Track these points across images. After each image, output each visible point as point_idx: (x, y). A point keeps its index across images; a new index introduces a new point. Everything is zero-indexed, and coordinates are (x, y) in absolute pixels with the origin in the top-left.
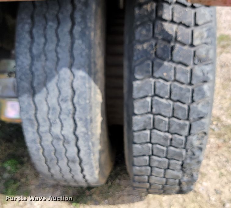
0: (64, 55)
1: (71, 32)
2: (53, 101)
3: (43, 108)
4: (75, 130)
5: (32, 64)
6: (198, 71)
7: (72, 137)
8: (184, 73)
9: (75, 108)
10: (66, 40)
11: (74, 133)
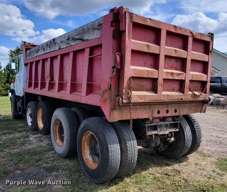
2: (187, 129)
4: (190, 134)
5: (184, 125)
9: (189, 130)
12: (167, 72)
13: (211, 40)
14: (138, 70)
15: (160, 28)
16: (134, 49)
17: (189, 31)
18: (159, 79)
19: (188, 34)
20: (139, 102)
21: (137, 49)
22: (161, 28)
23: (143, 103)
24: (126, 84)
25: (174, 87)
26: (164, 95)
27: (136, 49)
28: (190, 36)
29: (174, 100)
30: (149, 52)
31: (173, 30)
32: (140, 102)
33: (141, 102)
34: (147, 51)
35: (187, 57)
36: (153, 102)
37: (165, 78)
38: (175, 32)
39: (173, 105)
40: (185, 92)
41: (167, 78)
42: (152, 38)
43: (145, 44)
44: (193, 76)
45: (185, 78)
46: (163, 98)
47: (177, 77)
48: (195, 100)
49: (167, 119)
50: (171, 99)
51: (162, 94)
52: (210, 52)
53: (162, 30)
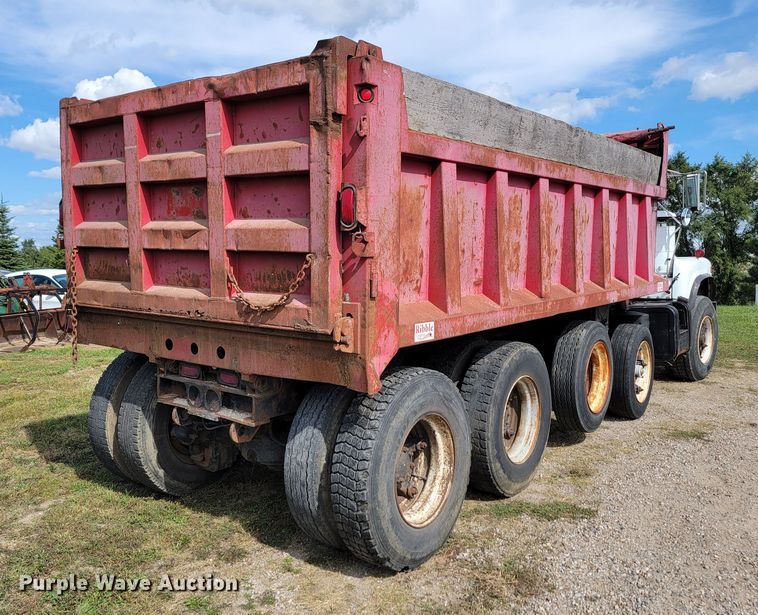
0: (315, 418)
1: (324, 405)
3: (297, 443)
4: (307, 459)
5: (301, 418)
9: (310, 445)
10: (319, 409)
12: (152, 230)
14: (87, 231)
15: (119, 113)
16: (79, 183)
17: (202, 83)
18: (131, 251)
19: (203, 94)
20: (92, 306)
21: (82, 184)
22: (122, 114)
25: (197, 273)
26: (147, 296)
28: (209, 100)
29: (174, 313)
30: (104, 183)
31: (153, 105)
32: (94, 306)
34: (100, 182)
35: (207, 172)
37: (149, 246)
38: (159, 107)
40: (213, 293)
41: (153, 247)
43: (95, 168)
44: (238, 236)
45: (208, 244)
46: (144, 305)
47: (182, 241)
48: (252, 324)
49: (223, 377)
50: (167, 310)
51: (141, 290)
52: (316, 125)
53: (124, 118)
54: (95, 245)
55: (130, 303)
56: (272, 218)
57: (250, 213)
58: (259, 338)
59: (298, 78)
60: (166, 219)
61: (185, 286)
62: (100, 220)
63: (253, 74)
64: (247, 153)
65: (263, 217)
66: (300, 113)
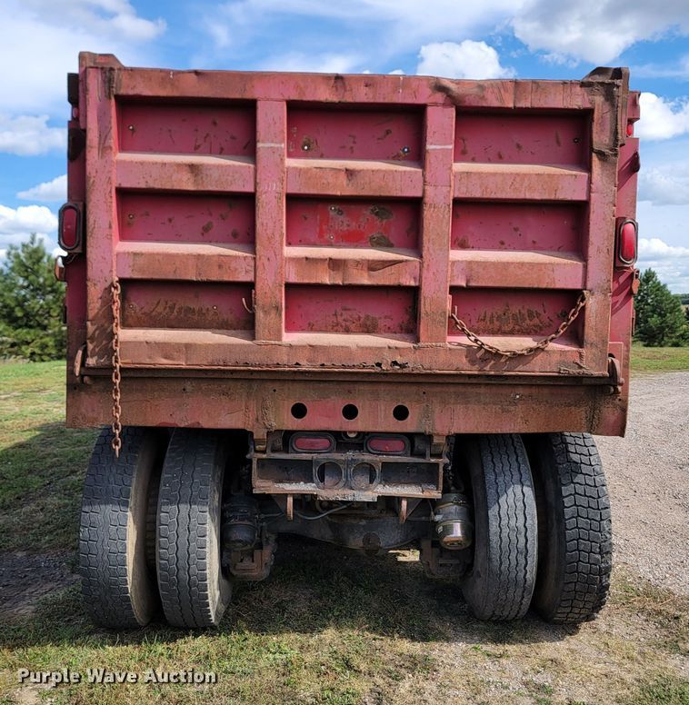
0: (516, 476)
1: (517, 460)
2: (511, 501)
3: (504, 507)
4: (525, 522)
5: (496, 479)
6: (597, 478)
7: (523, 529)
8: (590, 480)
9: (525, 506)
10: (515, 465)
11: (525, 526)
12: (307, 258)
13: (607, 100)
14: (152, 255)
15: (248, 96)
16: (126, 185)
17: (425, 83)
18: (258, 286)
19: (424, 97)
20: (158, 366)
21: (143, 185)
22: (256, 96)
23: (181, 370)
24: (98, 305)
25: (375, 315)
26: (291, 346)
27: (138, 186)
28: (436, 104)
29: (350, 367)
30: (201, 188)
31: (325, 95)
32: (163, 366)
33: (172, 369)
34: (190, 187)
35: (424, 191)
36: (232, 372)
37: (293, 279)
38: (336, 100)
39: (382, 387)
40: (422, 339)
41: (306, 281)
42: (233, 138)
44: (472, 269)
45: (418, 278)
46: (284, 359)
47: (366, 275)
48: (492, 373)
49: (375, 444)
50: (335, 364)
51: (280, 340)
52: (601, 155)
53: (259, 104)
54: (171, 277)
55: (252, 358)
56: (506, 249)
57: (470, 243)
58: (470, 389)
59: (578, 101)
60: (314, 245)
61: (347, 331)
62: (157, 240)
63: (511, 87)
64: (495, 174)
65: (493, 248)
66: (557, 137)
